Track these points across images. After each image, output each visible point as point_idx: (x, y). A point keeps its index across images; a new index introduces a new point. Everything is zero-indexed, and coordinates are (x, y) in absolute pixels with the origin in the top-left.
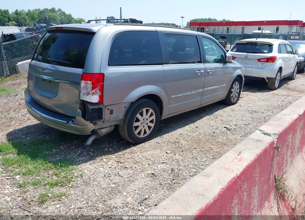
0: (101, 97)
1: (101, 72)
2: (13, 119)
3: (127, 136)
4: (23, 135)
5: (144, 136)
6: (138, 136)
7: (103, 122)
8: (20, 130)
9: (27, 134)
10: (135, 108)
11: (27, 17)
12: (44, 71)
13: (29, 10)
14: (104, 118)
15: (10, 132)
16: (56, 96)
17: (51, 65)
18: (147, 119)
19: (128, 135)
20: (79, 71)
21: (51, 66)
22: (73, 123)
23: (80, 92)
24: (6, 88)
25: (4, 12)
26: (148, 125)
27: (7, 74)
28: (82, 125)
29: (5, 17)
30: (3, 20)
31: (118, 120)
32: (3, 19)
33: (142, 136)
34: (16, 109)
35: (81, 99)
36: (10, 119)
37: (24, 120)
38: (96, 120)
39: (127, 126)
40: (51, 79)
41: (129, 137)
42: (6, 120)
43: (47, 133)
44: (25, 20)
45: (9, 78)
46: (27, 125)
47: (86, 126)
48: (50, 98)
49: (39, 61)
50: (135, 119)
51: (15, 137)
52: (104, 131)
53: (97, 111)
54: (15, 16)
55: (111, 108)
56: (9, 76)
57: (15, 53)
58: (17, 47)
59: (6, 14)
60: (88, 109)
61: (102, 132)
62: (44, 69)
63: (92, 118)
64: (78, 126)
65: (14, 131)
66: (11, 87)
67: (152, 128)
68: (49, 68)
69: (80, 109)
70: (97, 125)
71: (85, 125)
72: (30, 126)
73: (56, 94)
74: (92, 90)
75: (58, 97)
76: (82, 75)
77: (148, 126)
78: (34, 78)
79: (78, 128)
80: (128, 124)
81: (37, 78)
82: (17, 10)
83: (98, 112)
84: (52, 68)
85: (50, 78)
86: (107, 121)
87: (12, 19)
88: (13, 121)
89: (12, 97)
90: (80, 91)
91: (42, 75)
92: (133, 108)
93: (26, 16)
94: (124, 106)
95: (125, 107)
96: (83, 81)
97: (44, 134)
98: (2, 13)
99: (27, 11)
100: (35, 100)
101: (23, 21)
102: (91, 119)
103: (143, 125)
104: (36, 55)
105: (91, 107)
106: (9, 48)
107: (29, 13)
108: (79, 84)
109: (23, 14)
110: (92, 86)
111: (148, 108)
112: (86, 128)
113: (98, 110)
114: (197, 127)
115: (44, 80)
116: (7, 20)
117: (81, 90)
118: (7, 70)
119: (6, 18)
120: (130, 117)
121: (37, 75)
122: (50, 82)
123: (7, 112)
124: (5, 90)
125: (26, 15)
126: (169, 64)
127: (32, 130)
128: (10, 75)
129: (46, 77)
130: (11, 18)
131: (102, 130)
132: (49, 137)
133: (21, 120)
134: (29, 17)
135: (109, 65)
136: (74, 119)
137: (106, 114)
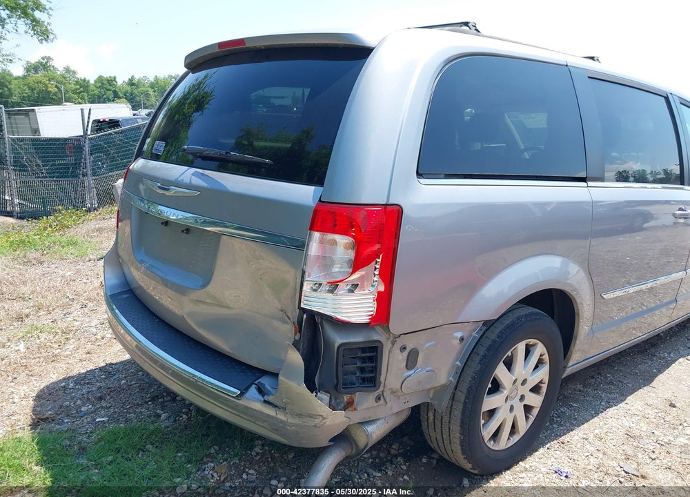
0: (384, 301)
1: (391, 202)
2: (71, 335)
3: (457, 447)
4: (88, 399)
5: (511, 443)
6: (491, 445)
7: (378, 399)
8: (81, 380)
9: (100, 399)
10: (494, 341)
11: (151, 91)
12: (168, 190)
13: (156, 77)
14: (382, 385)
15: (48, 387)
16: (204, 286)
17: (194, 170)
18: (524, 382)
19: (462, 445)
20: (303, 194)
21: (194, 174)
22: (265, 402)
23: (303, 277)
24: (80, 239)
25: (108, 80)
26: (525, 402)
27: (92, 204)
28: (300, 416)
29: (109, 90)
30: (105, 97)
31: (429, 390)
32: (103, 95)
33: (504, 443)
34: (89, 299)
35: (302, 306)
36: (63, 332)
37: (103, 338)
38: (354, 393)
39: (463, 413)
40: (190, 223)
41: (463, 454)
42: (51, 337)
43: (163, 397)
44: (147, 95)
45: (92, 214)
46: (109, 361)
47: (317, 421)
48: (181, 290)
49: (156, 157)
50: (490, 386)
51: (61, 406)
52: (376, 431)
53: (360, 354)
54: (129, 89)
55: (411, 343)
56: (95, 209)
57: (114, 157)
58: (119, 145)
59: (110, 85)
60: (328, 343)
61: (368, 435)
62: (166, 184)
63: (341, 381)
64: (281, 416)
65: (63, 384)
66: (92, 237)
67: (535, 412)
68: (187, 180)
69: (296, 344)
70: (355, 409)
71: (311, 416)
72: (116, 364)
73: (207, 279)
74: (351, 270)
75: (210, 288)
76: (316, 212)
77: (525, 406)
78: (134, 215)
79: (282, 421)
80: (465, 403)
81: (144, 215)
82: (133, 77)
83: (364, 360)
84: (197, 181)
85: (187, 218)
86: (393, 392)
87: (121, 95)
88: (71, 342)
89: (89, 264)
90: (304, 272)
91: (160, 207)
92: (489, 342)
93: (150, 89)
94: (459, 335)
95: (462, 339)
96: (317, 235)
97: (153, 399)
98: (103, 84)
99: (152, 79)
100: (133, 286)
101: (142, 98)
102: (336, 388)
103: (509, 403)
104: (148, 140)
105: (338, 339)
106: (101, 145)
107: (157, 83)
108: (301, 246)
109: (144, 85)
110: (351, 254)
111: (532, 341)
112: (315, 426)
113: (364, 350)
114: (673, 406)
115: (166, 223)
116: (111, 95)
117: (307, 269)
118: (92, 197)
119: (109, 92)
120: (474, 378)
121: (143, 206)
122: (187, 230)
123: (63, 307)
124: (75, 244)
125: (151, 87)
126: (603, 181)
127: (119, 380)
128: (98, 207)
129: (173, 215)
130: (120, 93)
131: (370, 429)
132: (168, 418)
133: (93, 338)
134: (155, 91)
135: (419, 175)
136: (266, 381)
137: (393, 367)
